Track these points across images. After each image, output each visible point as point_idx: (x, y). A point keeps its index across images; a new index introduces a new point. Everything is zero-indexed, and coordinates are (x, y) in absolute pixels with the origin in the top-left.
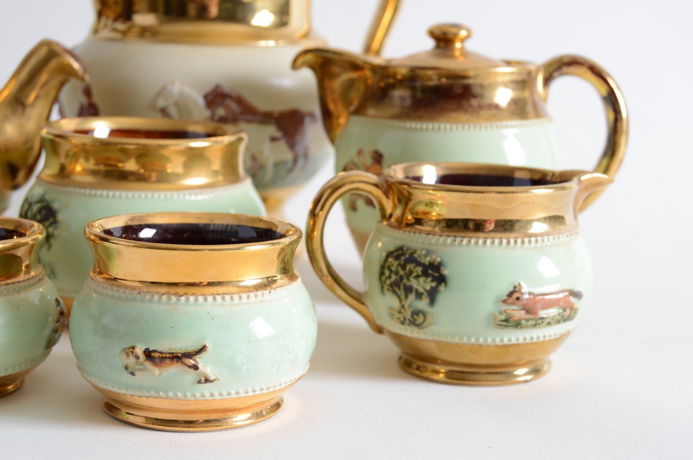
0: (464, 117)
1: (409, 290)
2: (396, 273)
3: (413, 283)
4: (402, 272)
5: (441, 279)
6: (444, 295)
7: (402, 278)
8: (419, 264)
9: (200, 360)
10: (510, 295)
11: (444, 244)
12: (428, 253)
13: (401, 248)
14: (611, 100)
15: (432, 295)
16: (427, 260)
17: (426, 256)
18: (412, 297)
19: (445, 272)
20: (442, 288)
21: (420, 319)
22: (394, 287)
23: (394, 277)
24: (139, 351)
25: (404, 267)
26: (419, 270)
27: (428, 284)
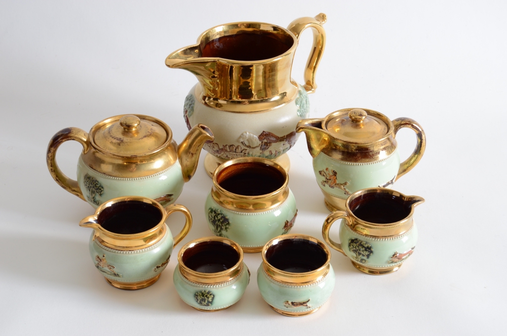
0: (367, 160)
1: (360, 254)
2: (355, 248)
3: (362, 253)
4: (357, 248)
5: (371, 252)
6: (372, 256)
7: (357, 250)
8: (363, 247)
9: (308, 304)
10: (394, 256)
11: (372, 240)
12: (366, 243)
13: (356, 239)
14: (420, 135)
15: (368, 256)
16: (366, 246)
17: (366, 244)
18: (361, 256)
19: (373, 250)
20: (371, 254)
21: (364, 261)
22: (355, 251)
23: (354, 249)
24: (290, 302)
25: (358, 247)
26: (364, 249)
27: (367, 253)
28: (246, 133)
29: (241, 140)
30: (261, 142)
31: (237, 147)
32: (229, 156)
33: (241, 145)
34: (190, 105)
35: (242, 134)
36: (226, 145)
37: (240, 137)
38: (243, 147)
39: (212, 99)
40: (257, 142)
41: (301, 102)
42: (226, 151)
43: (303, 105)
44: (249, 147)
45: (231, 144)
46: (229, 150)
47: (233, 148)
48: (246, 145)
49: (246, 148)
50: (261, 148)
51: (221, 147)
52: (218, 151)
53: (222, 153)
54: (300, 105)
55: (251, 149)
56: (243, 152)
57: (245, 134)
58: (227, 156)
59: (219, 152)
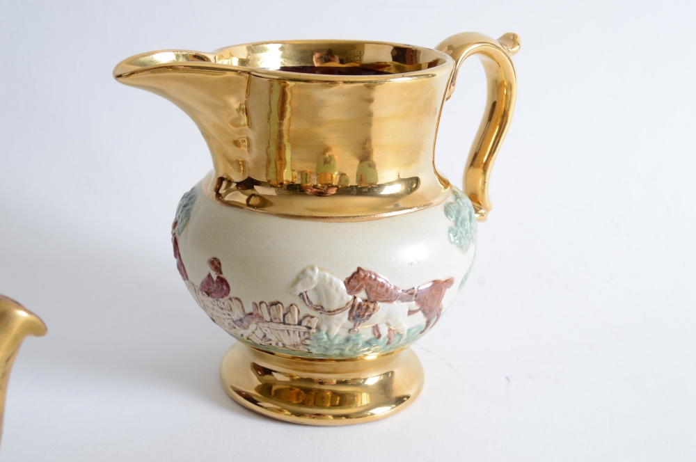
28: (313, 269)
29: (300, 289)
30: (351, 297)
31: (289, 311)
32: (269, 336)
33: (298, 301)
34: (185, 206)
35: (303, 272)
36: (261, 303)
37: (297, 280)
38: (306, 310)
39: (234, 185)
40: (341, 295)
41: (459, 212)
42: (261, 318)
43: (464, 219)
44: (320, 308)
45: (273, 300)
46: (267, 318)
47: (278, 310)
48: (311, 303)
49: (312, 313)
50: (350, 312)
51: (249, 309)
52: (241, 320)
53: (253, 327)
54: (457, 219)
55: (324, 316)
56: (305, 323)
57: (309, 272)
58: (265, 336)
59: (245, 323)
